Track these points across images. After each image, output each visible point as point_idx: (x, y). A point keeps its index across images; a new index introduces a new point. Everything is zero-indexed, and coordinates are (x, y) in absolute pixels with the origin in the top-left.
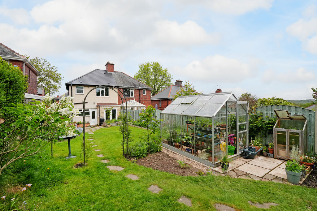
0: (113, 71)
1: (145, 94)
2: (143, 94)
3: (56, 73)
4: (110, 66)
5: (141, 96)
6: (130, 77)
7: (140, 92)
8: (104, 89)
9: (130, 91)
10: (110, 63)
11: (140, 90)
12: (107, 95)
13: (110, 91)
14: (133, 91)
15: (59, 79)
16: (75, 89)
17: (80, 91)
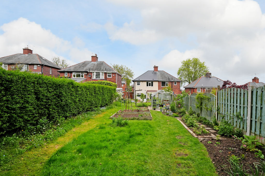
0: (157, 71)
1: (176, 85)
2: (175, 85)
3: (131, 72)
4: (156, 68)
5: (173, 86)
6: (167, 73)
7: (172, 84)
8: (151, 83)
9: (166, 83)
10: (156, 66)
11: (172, 82)
12: (152, 85)
13: (154, 83)
14: (168, 83)
15: (132, 75)
16: (136, 83)
17: (138, 84)
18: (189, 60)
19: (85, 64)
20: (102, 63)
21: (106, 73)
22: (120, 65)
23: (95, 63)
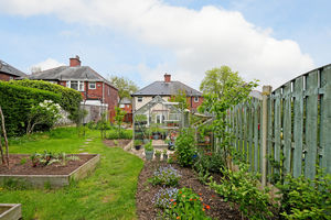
0: (170, 82)
2: (195, 102)
4: (168, 77)
5: (193, 103)
7: (191, 99)
10: (167, 74)
11: (191, 97)
16: (137, 99)
17: (140, 101)
18: (216, 70)
19: (58, 70)
20: (85, 69)
21: (87, 82)
22: (119, 77)
23: (75, 68)
